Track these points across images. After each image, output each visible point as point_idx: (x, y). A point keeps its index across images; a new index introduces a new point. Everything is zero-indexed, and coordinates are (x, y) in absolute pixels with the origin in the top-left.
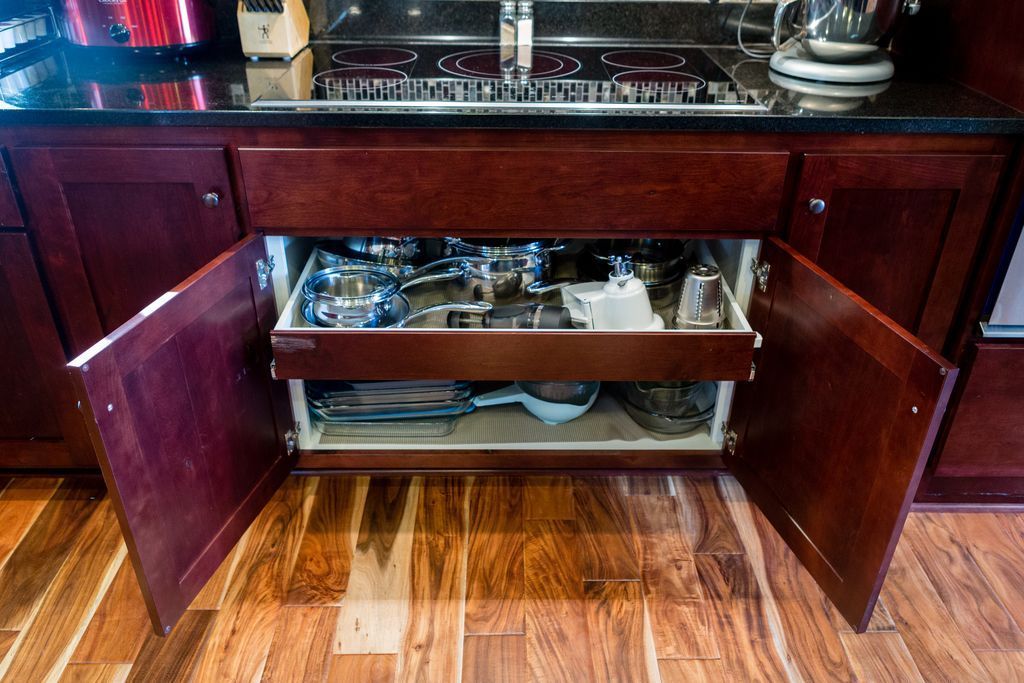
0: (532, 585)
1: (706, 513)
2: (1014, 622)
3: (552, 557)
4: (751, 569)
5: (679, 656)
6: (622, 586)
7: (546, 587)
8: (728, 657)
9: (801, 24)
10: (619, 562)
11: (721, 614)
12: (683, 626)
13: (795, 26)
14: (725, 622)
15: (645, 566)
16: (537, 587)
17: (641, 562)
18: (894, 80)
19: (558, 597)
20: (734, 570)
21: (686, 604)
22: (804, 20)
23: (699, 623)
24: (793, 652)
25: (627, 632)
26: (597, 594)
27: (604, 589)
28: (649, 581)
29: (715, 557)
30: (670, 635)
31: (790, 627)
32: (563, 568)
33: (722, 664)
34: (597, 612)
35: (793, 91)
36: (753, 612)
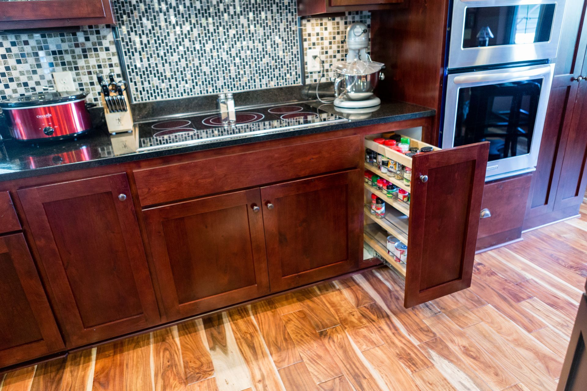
0: (297, 341)
1: (354, 291)
2: (478, 297)
3: (300, 327)
4: (381, 307)
5: (369, 348)
6: (334, 330)
7: (303, 340)
8: (387, 342)
9: (344, 88)
10: (328, 321)
11: (378, 327)
12: (365, 337)
13: (341, 89)
14: (380, 330)
15: (340, 319)
16: (299, 340)
17: (337, 318)
18: (381, 104)
19: (310, 341)
20: (375, 309)
21: (362, 328)
22: (345, 87)
23: (371, 333)
24: (410, 332)
25: (344, 346)
26: (325, 335)
27: (327, 333)
28: (344, 324)
29: (365, 307)
30: (361, 341)
31: (404, 323)
32: (307, 330)
33: (386, 345)
34: (329, 342)
35: (345, 113)
36: (389, 322)
